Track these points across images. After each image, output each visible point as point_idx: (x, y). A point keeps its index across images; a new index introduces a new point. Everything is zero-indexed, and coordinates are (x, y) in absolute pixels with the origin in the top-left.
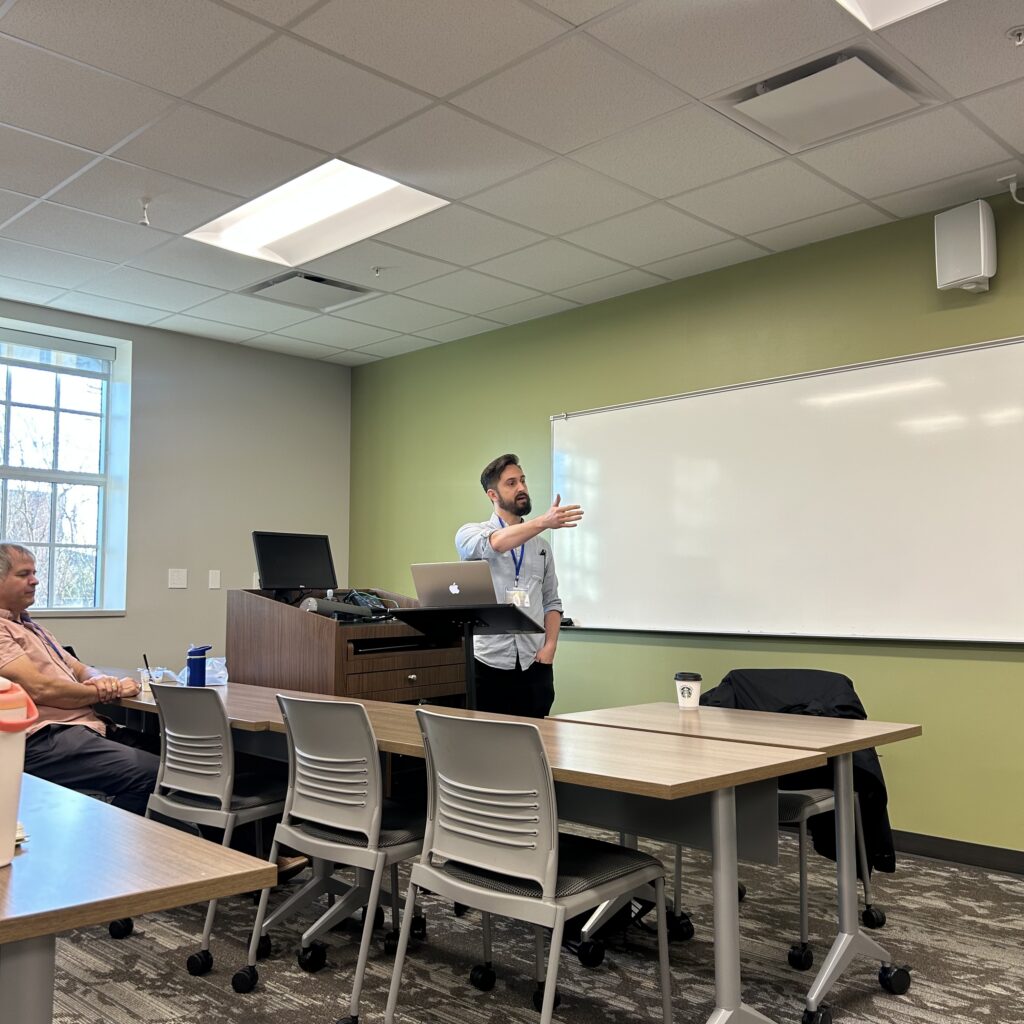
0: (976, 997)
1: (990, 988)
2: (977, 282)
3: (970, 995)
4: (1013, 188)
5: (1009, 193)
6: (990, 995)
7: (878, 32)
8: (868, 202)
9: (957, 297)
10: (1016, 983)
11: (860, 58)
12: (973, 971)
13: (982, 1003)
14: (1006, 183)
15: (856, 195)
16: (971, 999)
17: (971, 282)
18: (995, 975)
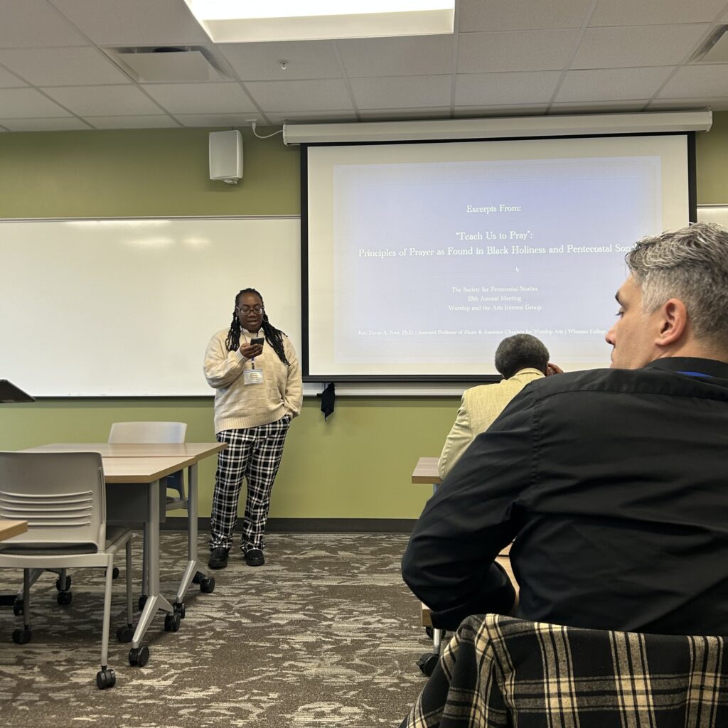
0: (246, 587)
1: (250, 582)
2: (233, 180)
3: (243, 587)
4: (254, 126)
5: (251, 127)
6: (252, 585)
7: (216, 44)
8: (170, 115)
9: (220, 185)
10: (261, 578)
11: (202, 52)
12: (239, 577)
13: (251, 589)
14: (250, 123)
15: (164, 110)
16: (244, 588)
17: (230, 179)
18: (251, 577)
